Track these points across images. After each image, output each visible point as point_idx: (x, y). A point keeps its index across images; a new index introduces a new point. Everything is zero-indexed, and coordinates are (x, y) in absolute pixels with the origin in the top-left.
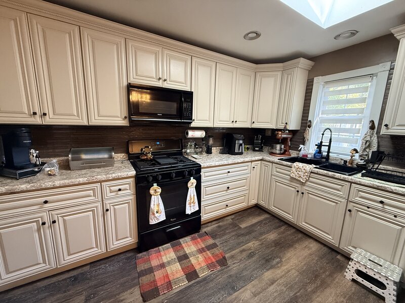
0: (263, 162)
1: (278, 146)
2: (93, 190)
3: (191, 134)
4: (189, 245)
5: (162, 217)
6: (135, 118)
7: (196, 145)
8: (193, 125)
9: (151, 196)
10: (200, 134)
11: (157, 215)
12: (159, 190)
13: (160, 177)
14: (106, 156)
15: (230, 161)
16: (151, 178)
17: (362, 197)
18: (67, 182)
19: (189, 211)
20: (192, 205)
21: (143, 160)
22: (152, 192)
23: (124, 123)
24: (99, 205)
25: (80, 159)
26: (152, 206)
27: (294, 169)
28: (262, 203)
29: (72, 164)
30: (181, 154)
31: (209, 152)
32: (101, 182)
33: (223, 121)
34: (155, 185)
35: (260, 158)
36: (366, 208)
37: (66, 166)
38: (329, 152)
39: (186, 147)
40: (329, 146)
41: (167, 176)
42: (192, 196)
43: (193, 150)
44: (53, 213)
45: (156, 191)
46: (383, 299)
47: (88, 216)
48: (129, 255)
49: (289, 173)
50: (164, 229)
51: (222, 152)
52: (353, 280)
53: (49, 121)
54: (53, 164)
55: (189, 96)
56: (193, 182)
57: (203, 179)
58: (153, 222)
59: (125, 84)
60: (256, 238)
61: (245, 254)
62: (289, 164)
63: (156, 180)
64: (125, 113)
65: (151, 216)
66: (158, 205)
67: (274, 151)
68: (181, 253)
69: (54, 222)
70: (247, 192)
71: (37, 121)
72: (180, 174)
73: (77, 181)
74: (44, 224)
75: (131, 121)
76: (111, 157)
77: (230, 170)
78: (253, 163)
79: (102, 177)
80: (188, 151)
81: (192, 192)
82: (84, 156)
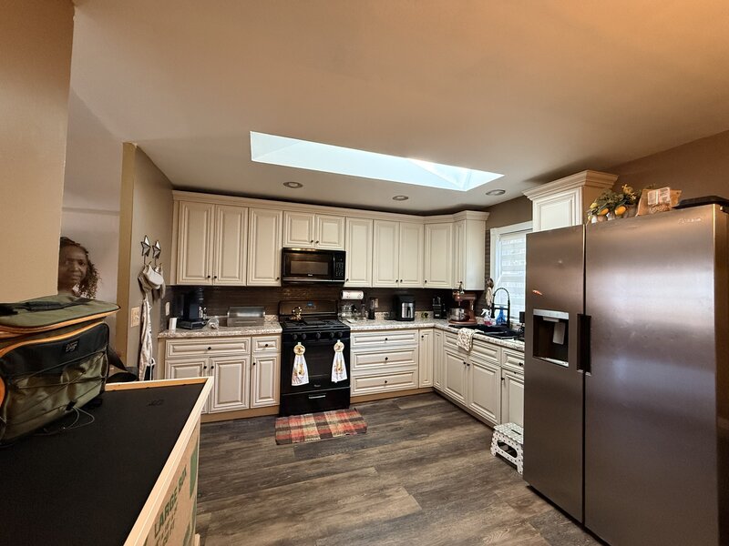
0: (436, 330)
1: (457, 311)
2: (245, 343)
3: (346, 295)
4: (332, 417)
5: (305, 381)
6: (286, 279)
7: (353, 308)
8: (346, 285)
9: (294, 355)
10: (358, 295)
11: (299, 376)
12: (303, 350)
13: (305, 336)
14: (258, 315)
15: (388, 327)
16: (296, 337)
17: (510, 362)
18: (226, 333)
19: (335, 379)
20: (339, 372)
21: (293, 321)
22: (296, 350)
23: (277, 284)
24: (248, 358)
25: (236, 317)
26: (295, 365)
27: (459, 336)
28: (438, 386)
29: (229, 321)
30: (336, 318)
31: (372, 317)
32: (251, 336)
33: (385, 280)
34: (299, 343)
35: (432, 324)
36: (513, 374)
37: (224, 324)
38: (509, 317)
39: (341, 310)
40: (509, 310)
41: (312, 336)
42: (339, 361)
43: (350, 315)
44: (213, 359)
45: (299, 349)
46: (515, 467)
47: (238, 367)
48: (270, 418)
49: (455, 340)
50: (307, 395)
51: (388, 318)
52: (498, 455)
53: (217, 283)
54: (214, 321)
55: (341, 256)
56: (339, 345)
57: (353, 344)
58: (295, 383)
59: (280, 248)
60: (411, 418)
61: (389, 428)
62: (456, 329)
63: (300, 339)
64: (278, 274)
65: (294, 377)
66: (301, 366)
67: (453, 317)
68: (323, 427)
69: (212, 367)
70: (416, 368)
71: (209, 283)
72: (326, 335)
73: (234, 333)
74: (205, 367)
75: (283, 282)
76: (262, 316)
77: (388, 337)
78: (421, 331)
79: (253, 332)
80: (344, 315)
81: (339, 357)
82: (239, 315)
